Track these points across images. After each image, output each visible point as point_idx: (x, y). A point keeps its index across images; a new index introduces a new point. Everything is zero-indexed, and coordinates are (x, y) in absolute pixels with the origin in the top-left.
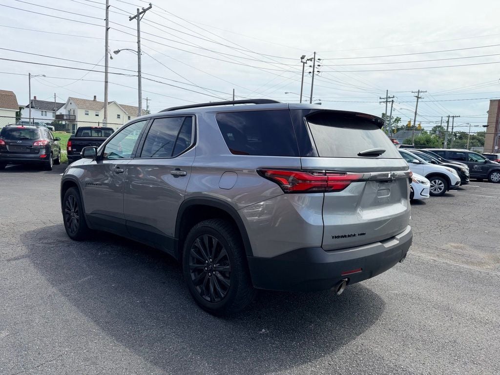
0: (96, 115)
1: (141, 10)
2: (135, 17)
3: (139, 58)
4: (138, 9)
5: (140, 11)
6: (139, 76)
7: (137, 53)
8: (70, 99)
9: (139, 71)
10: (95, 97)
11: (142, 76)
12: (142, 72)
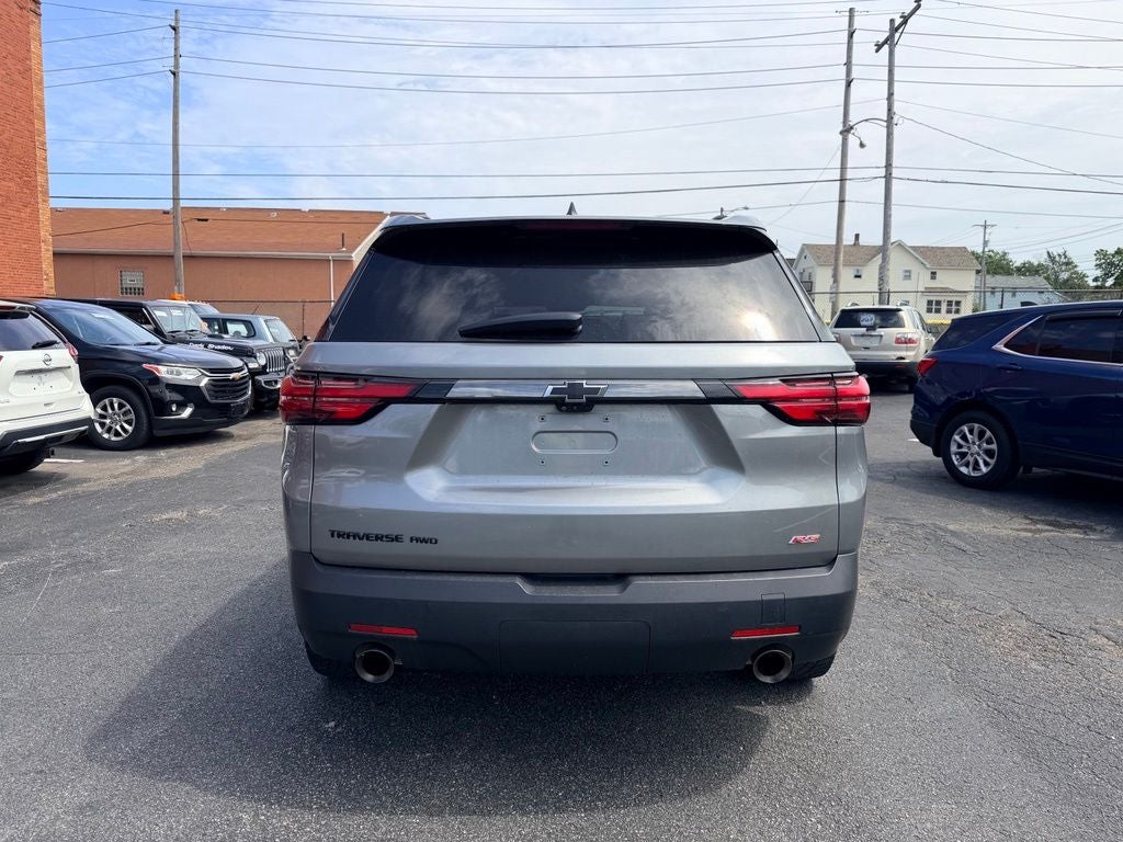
0: (856, 277)
1: (898, 21)
2: (885, 42)
3: (890, 135)
4: (892, 21)
5: (897, 24)
6: (888, 177)
7: (885, 124)
8: (805, 247)
9: (888, 166)
10: (857, 236)
11: (893, 175)
12: (894, 165)
